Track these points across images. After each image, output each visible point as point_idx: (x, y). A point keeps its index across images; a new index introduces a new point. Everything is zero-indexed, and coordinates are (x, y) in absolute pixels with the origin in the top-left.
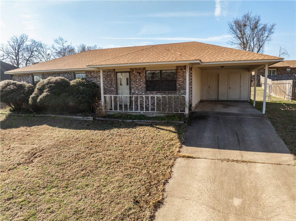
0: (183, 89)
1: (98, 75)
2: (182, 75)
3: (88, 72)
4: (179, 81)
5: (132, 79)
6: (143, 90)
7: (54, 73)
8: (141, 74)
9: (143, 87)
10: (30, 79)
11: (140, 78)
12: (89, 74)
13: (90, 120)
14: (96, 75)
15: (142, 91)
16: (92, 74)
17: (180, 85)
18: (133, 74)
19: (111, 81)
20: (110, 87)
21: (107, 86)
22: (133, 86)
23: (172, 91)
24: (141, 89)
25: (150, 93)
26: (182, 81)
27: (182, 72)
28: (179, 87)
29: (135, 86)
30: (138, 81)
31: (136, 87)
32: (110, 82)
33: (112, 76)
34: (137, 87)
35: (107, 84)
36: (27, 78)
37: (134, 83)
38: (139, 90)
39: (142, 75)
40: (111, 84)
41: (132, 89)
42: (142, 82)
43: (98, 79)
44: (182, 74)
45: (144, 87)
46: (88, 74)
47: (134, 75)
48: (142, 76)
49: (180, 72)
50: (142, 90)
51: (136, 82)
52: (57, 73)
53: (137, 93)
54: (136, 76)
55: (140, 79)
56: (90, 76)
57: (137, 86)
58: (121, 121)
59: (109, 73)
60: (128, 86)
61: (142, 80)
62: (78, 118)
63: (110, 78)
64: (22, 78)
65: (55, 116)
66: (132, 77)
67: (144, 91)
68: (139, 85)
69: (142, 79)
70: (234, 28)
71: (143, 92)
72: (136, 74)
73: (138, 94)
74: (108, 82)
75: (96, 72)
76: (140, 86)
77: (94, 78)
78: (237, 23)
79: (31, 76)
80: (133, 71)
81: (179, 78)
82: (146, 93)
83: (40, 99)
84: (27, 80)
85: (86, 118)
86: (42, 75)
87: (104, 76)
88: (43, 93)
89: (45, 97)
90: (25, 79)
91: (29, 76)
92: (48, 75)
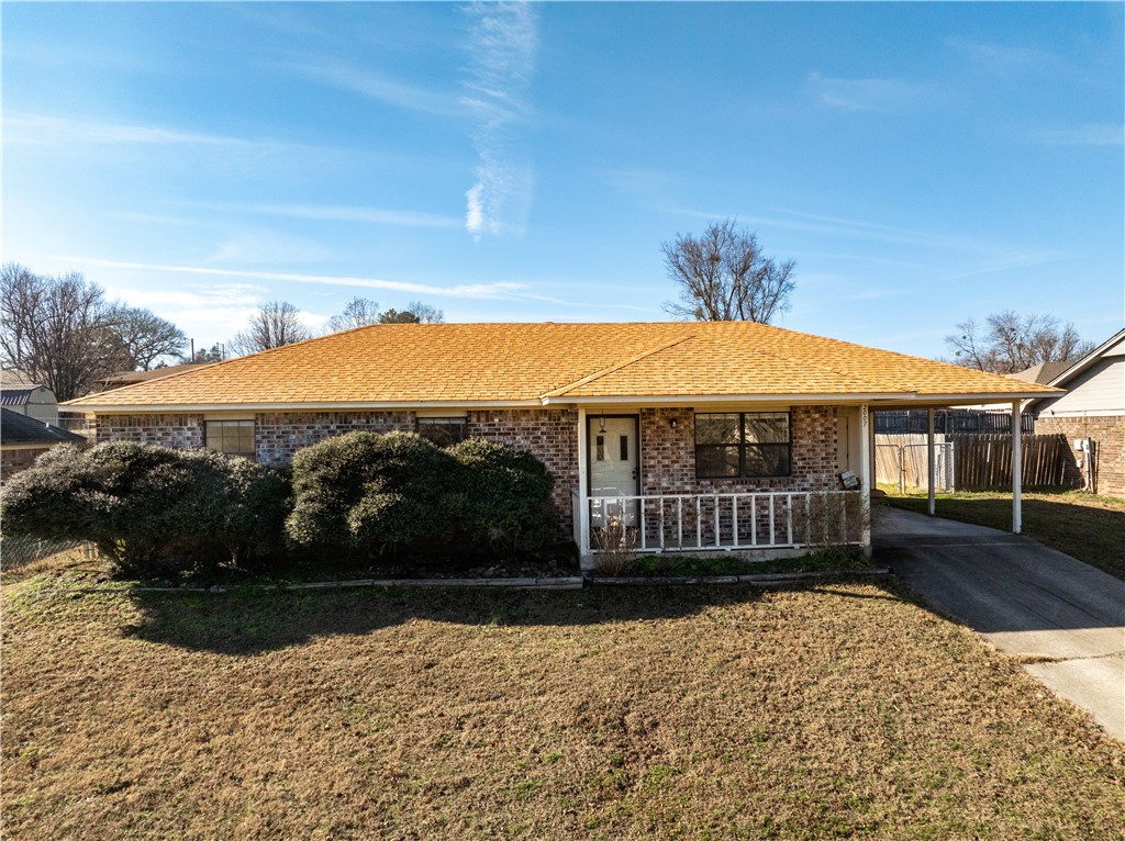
0: (814, 472)
1: (519, 424)
2: (809, 429)
3: (478, 412)
4: (801, 446)
5: (650, 440)
6: (686, 475)
7: (322, 414)
8: (681, 423)
9: (685, 466)
10: (189, 434)
11: (678, 436)
12: (483, 419)
13: (571, 586)
14: (510, 426)
15: (682, 479)
16: (496, 420)
17: (805, 459)
18: (653, 423)
19: (570, 446)
20: (566, 468)
21: (554, 464)
22: (652, 462)
23: (782, 478)
24: (680, 473)
25: (712, 483)
26: (810, 447)
27: (808, 420)
28: (800, 464)
29: (659, 462)
30: (668, 445)
31: (663, 466)
32: (567, 450)
34: (667, 466)
35: (555, 455)
36: (174, 429)
37: (655, 453)
38: (672, 475)
39: (682, 427)
40: (571, 455)
41: (650, 471)
42: (682, 448)
43: (518, 438)
44: (809, 426)
45: (691, 465)
46: (479, 420)
47: (654, 427)
48: (682, 431)
49: (802, 420)
50: (682, 475)
51: (664, 449)
52: (336, 413)
53: (664, 484)
54: (663, 432)
55: (677, 440)
56: (487, 430)
57: (666, 462)
58: (694, 581)
59: (563, 420)
60: (624, 462)
61: (682, 444)
62: (514, 583)
63: (566, 437)
64: (144, 430)
65: (398, 583)
66: (648, 432)
67: (692, 479)
68: (674, 458)
69: (682, 440)
70: (681, 260)
71: (686, 483)
72: (661, 423)
73: (668, 488)
74: (560, 450)
75: (510, 415)
76: (678, 462)
77: (500, 434)
78: (690, 249)
79: (195, 425)
80: (653, 414)
81: (801, 438)
82: (698, 484)
83: (363, 520)
84: (170, 439)
85: (553, 580)
86: (255, 421)
87: (544, 429)
88: (363, 493)
89: (389, 512)
90: (160, 435)
91: (186, 424)
92: (291, 422)
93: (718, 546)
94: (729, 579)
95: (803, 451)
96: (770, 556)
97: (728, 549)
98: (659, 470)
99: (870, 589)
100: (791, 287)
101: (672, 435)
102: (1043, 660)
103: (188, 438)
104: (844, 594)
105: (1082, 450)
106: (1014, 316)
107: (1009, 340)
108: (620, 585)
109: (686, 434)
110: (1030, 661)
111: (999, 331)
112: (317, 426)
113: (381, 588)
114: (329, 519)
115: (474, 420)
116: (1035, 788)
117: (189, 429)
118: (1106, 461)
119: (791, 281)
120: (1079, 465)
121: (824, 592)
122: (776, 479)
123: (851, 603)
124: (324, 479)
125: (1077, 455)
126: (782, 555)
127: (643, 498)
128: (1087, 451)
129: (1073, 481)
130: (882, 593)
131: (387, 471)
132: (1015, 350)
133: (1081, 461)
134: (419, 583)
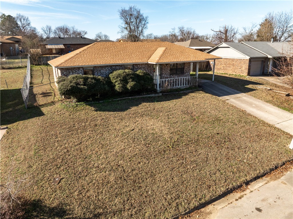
0: (187, 73)
3: (135, 64)
5: (163, 68)
8: (168, 65)
9: (168, 73)
10: (81, 71)
13: (160, 95)
14: (141, 67)
15: (168, 75)
16: (138, 66)
22: (163, 72)
25: (172, 75)
28: (185, 71)
33: (151, 67)
36: (78, 70)
38: (166, 74)
42: (168, 70)
47: (164, 66)
51: (165, 70)
53: (165, 77)
56: (137, 68)
57: (166, 72)
64: (71, 71)
65: (132, 97)
75: (141, 65)
77: (139, 68)
79: (82, 69)
81: (185, 67)
83: (131, 87)
84: (77, 73)
85: (157, 94)
86: (94, 68)
87: (146, 67)
88: (128, 82)
89: (134, 85)
90: (75, 72)
91: (80, 69)
92: (101, 68)
93: (177, 86)
94: (182, 92)
95: (186, 69)
96: (184, 88)
97: (179, 87)
98: (164, 73)
99: (201, 92)
100: (147, 23)
101: (167, 67)
102: (227, 100)
103: (81, 72)
104: (199, 93)
105: (212, 64)
106: (184, 27)
107: (183, 33)
108: (167, 94)
109: (169, 67)
110: (226, 100)
111: (180, 30)
112: (106, 68)
113: (130, 99)
114: (124, 87)
115: (135, 66)
116: (235, 113)
117: (81, 70)
118: (216, 66)
119: (148, 21)
120: (211, 66)
121: (196, 93)
122: (182, 74)
123: (200, 94)
124: (120, 80)
125: (211, 65)
126: (186, 87)
127: (161, 80)
128: (213, 64)
129: (210, 69)
130: (203, 92)
131: (131, 78)
132: (183, 35)
133: (212, 66)
134: (136, 97)
